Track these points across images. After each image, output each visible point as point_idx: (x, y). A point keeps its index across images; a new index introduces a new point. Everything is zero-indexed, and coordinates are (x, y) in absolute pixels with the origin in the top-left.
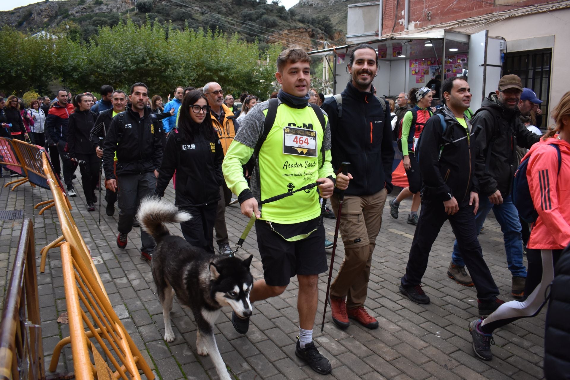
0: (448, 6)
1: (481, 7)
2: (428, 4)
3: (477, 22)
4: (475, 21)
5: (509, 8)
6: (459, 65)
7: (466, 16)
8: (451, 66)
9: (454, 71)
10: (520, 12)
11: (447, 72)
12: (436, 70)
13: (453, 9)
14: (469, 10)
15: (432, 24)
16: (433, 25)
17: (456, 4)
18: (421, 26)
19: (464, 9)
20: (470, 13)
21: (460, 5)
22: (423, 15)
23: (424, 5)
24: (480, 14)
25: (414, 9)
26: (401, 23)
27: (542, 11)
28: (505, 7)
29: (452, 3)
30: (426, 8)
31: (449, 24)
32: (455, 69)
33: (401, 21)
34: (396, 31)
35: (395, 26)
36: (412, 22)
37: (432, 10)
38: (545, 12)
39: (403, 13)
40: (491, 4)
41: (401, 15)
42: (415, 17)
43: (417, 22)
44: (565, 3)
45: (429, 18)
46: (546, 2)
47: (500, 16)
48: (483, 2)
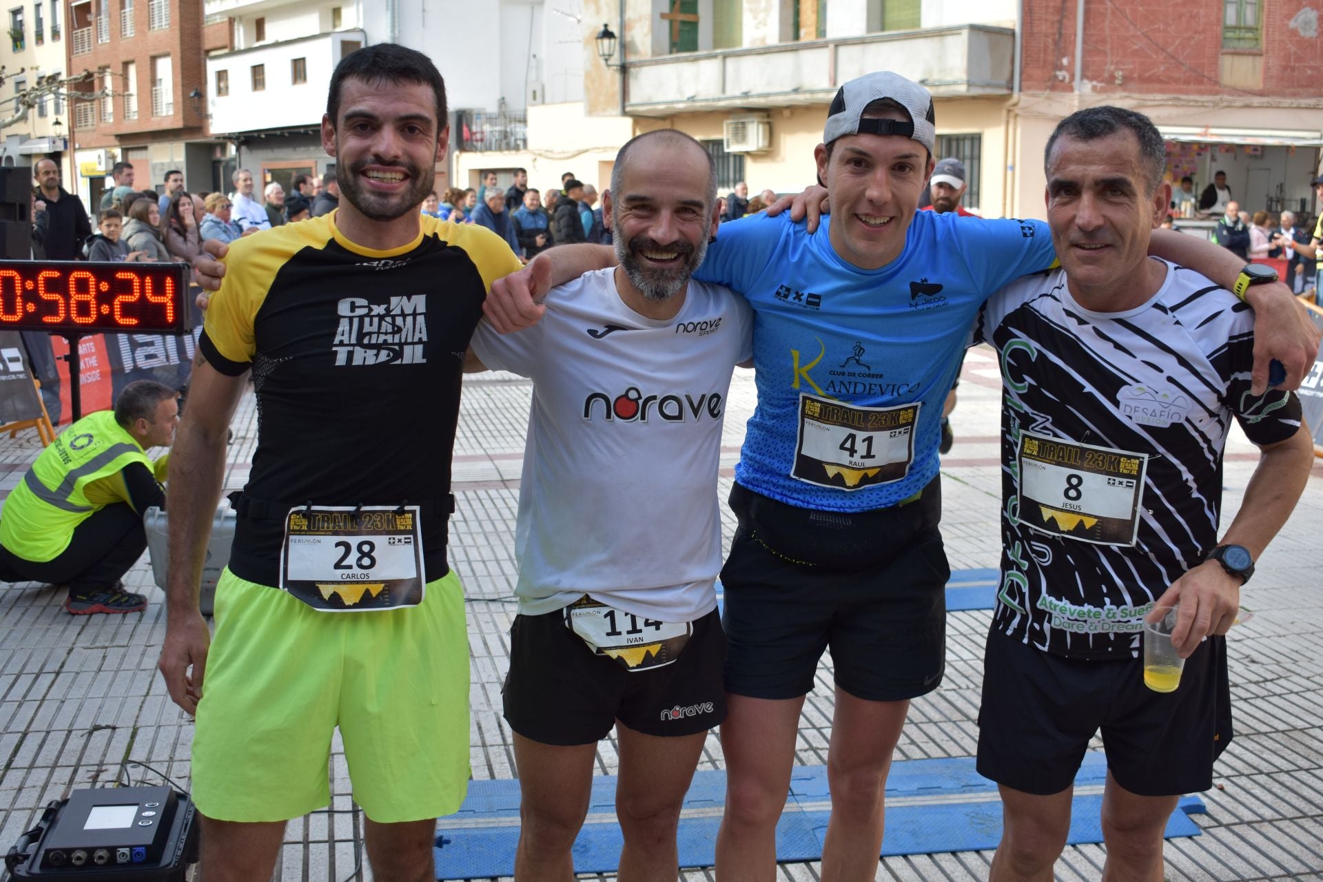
0: (1150, 70)
1: (1200, 82)
2: (1116, 60)
3: (1199, 104)
4: (1195, 101)
5: (1242, 93)
6: (1193, 161)
7: (1181, 92)
10: (1256, 101)
13: (1158, 76)
14: (1184, 84)
15: (1124, 91)
16: (1126, 94)
17: (1164, 71)
18: (1103, 91)
20: (1187, 89)
21: (1170, 74)
22: (1106, 75)
23: (1109, 59)
24: (1201, 93)
26: (1061, 78)
27: (1282, 105)
28: (1236, 91)
29: (1158, 68)
30: (1112, 64)
33: (1061, 74)
34: (1053, 88)
35: (1049, 80)
36: (1085, 81)
37: (1122, 70)
38: (1285, 108)
39: (1065, 61)
40: (1216, 83)
41: (1061, 64)
42: (1089, 74)
43: (1095, 83)
44: (1304, 102)
45: (1118, 82)
46: (1284, 95)
47: (1231, 102)
48: (1204, 76)
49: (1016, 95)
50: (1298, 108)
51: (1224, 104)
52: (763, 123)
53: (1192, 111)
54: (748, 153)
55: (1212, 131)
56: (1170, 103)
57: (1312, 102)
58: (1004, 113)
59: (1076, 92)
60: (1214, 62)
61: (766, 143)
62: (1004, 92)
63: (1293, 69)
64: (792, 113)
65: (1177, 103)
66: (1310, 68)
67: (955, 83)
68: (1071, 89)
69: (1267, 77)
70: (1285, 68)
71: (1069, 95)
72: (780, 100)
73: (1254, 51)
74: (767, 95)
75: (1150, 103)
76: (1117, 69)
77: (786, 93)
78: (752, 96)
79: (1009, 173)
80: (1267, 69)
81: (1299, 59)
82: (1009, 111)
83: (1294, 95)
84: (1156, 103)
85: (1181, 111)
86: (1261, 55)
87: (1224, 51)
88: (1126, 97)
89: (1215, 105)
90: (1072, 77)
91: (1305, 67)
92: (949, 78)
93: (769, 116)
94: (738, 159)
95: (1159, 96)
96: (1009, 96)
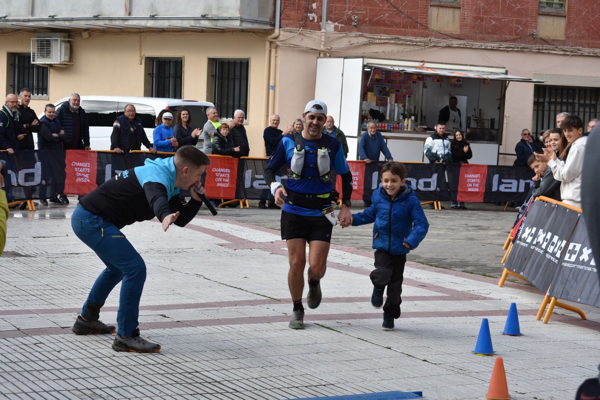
0: (378, 16)
1: (415, 27)
2: (352, 6)
3: (414, 43)
4: (411, 41)
5: (445, 36)
6: (410, 87)
7: (401, 33)
8: (400, 86)
9: (404, 93)
10: (455, 43)
11: (395, 92)
12: (382, 88)
13: (384, 20)
14: (403, 28)
15: (359, 31)
16: (360, 33)
17: (388, 17)
18: (342, 30)
19: (397, 25)
20: (405, 32)
21: (393, 19)
22: (345, 18)
23: (348, 5)
24: (415, 35)
25: (332, 6)
26: (311, 19)
27: (474, 47)
28: (441, 34)
29: (384, 14)
30: (349, 10)
31: (379, 37)
32: (404, 91)
33: (311, 16)
34: (305, 26)
35: (302, 20)
36: (329, 22)
37: (357, 14)
38: (476, 49)
39: (314, 6)
40: (426, 28)
41: (312, 7)
42: (333, 16)
43: (337, 24)
44: (490, 45)
45: (353, 24)
46: (475, 39)
47: (438, 43)
48: (417, 22)
49: (277, 31)
50: (485, 49)
51: (432, 44)
52: (64, 42)
53: (409, 48)
54: (51, 66)
55: (427, 65)
56: (393, 42)
57: (495, 45)
58: (268, 44)
59: (323, 30)
60: (426, 12)
61: (67, 58)
62: (268, 27)
63: (482, 20)
64: (90, 35)
65: (397, 42)
66: (495, 19)
67: (230, 19)
68: (319, 29)
69: (463, 25)
70: (476, 19)
71: (318, 32)
72: (82, 24)
73: (454, 5)
74: (72, 20)
75: (377, 41)
76: (353, 14)
77: (88, 19)
78: (58, 20)
79: (271, 91)
80: (463, 19)
81: (486, 13)
82: (271, 43)
83: (483, 39)
84: (382, 41)
85: (401, 48)
86: (460, 8)
87: (432, 3)
88: (360, 36)
89: (426, 44)
90: (320, 19)
91: (490, 18)
92: (225, 15)
93: (69, 37)
94: (41, 71)
95: (384, 36)
96: (272, 31)
